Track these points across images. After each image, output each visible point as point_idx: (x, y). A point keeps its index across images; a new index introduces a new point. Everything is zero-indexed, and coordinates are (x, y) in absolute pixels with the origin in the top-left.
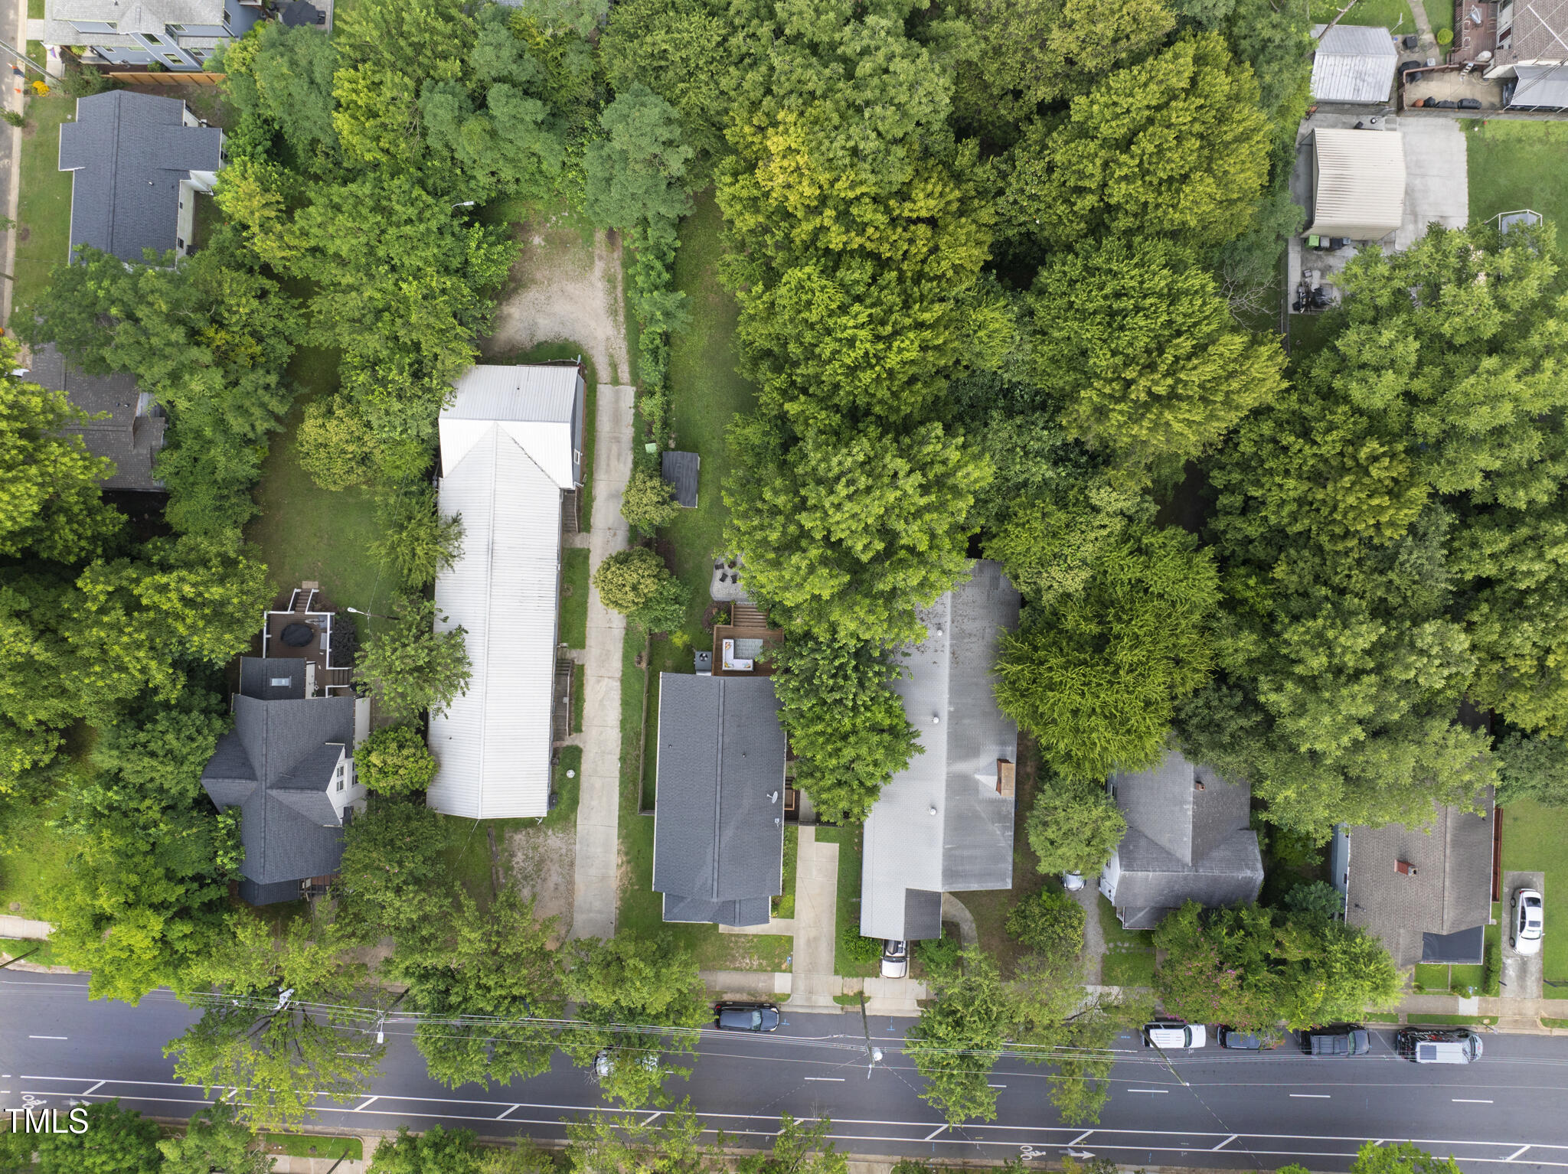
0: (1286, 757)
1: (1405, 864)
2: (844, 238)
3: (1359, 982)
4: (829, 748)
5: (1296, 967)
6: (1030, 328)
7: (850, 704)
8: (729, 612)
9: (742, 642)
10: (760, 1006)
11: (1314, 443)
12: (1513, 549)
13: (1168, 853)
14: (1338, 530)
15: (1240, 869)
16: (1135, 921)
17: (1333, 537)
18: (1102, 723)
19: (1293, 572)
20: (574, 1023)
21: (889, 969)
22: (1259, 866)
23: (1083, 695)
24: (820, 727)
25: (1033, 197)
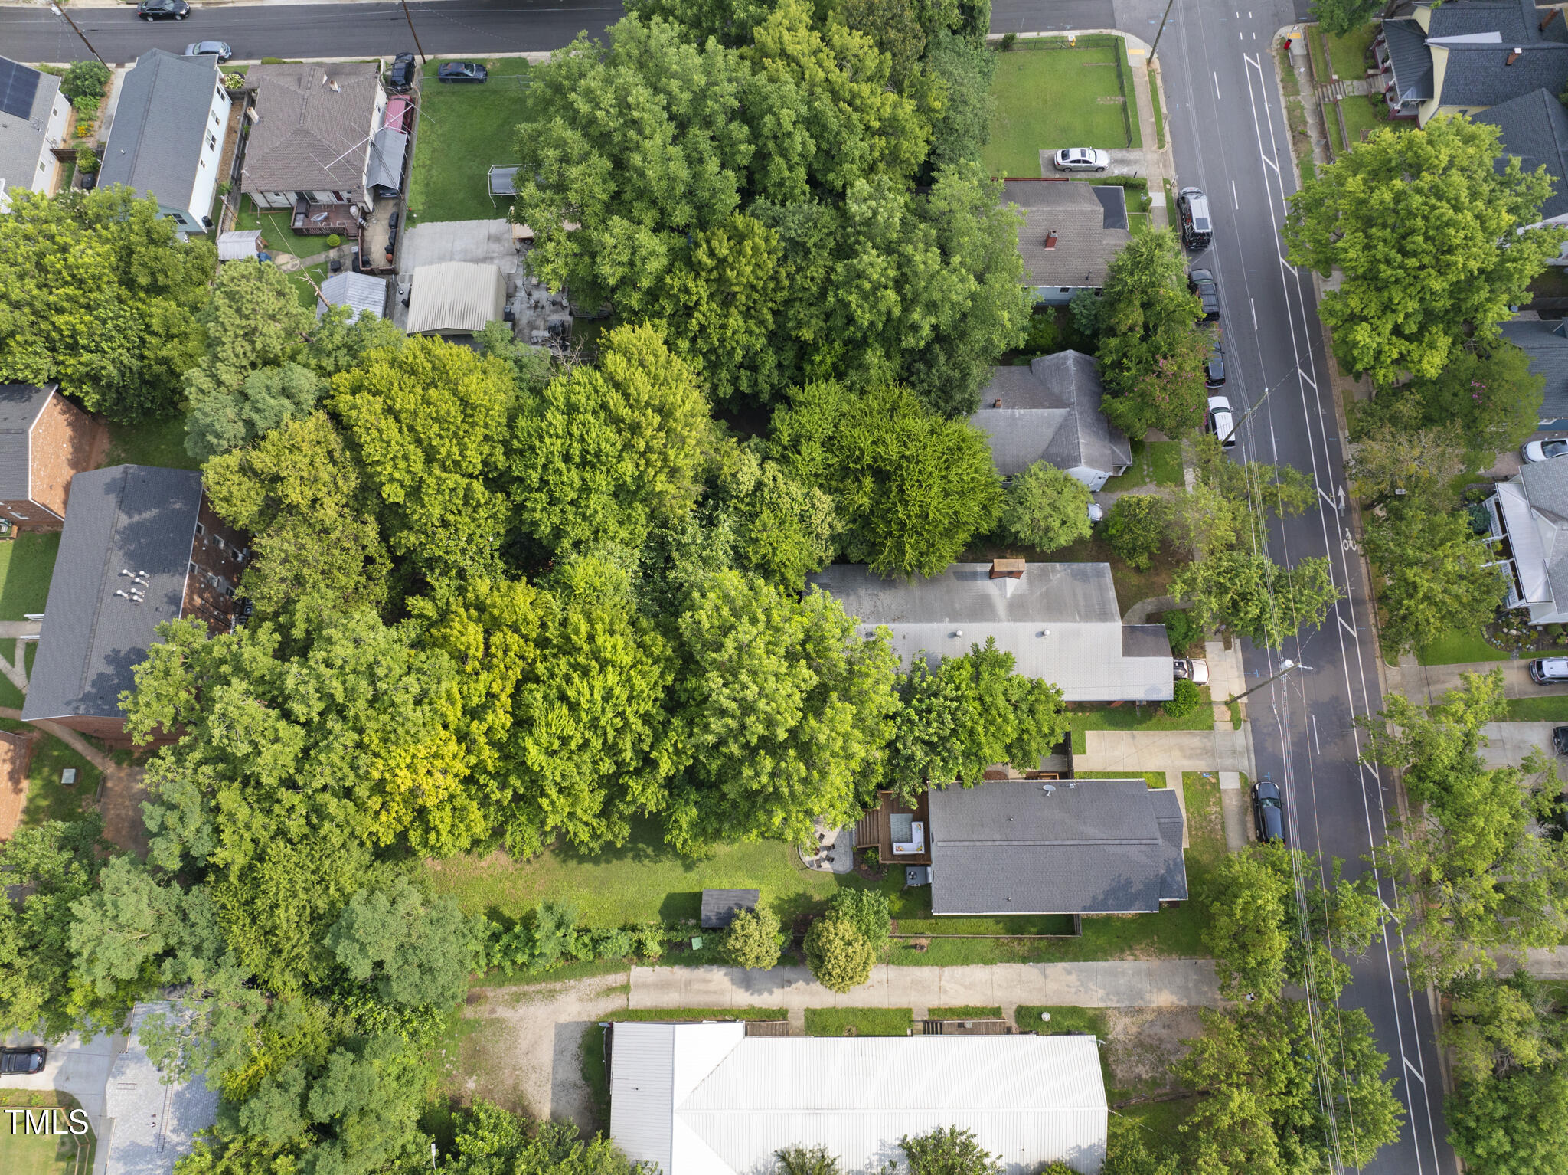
0: (971, 321)
1: (1049, 241)
2: (500, 712)
3: (1156, 259)
4: (999, 720)
5: (1148, 313)
6: (591, 544)
7: (955, 704)
8: (864, 851)
9: (894, 835)
10: (1257, 803)
11: (697, 304)
12: (784, 153)
13: (1060, 428)
14: (772, 285)
15: (1067, 369)
16: (1123, 454)
17: (778, 288)
18: (954, 470)
19: (808, 322)
20: (1308, 984)
21: (1200, 674)
22: (1062, 354)
23: (930, 487)
24: (981, 729)
25: (470, 540)
